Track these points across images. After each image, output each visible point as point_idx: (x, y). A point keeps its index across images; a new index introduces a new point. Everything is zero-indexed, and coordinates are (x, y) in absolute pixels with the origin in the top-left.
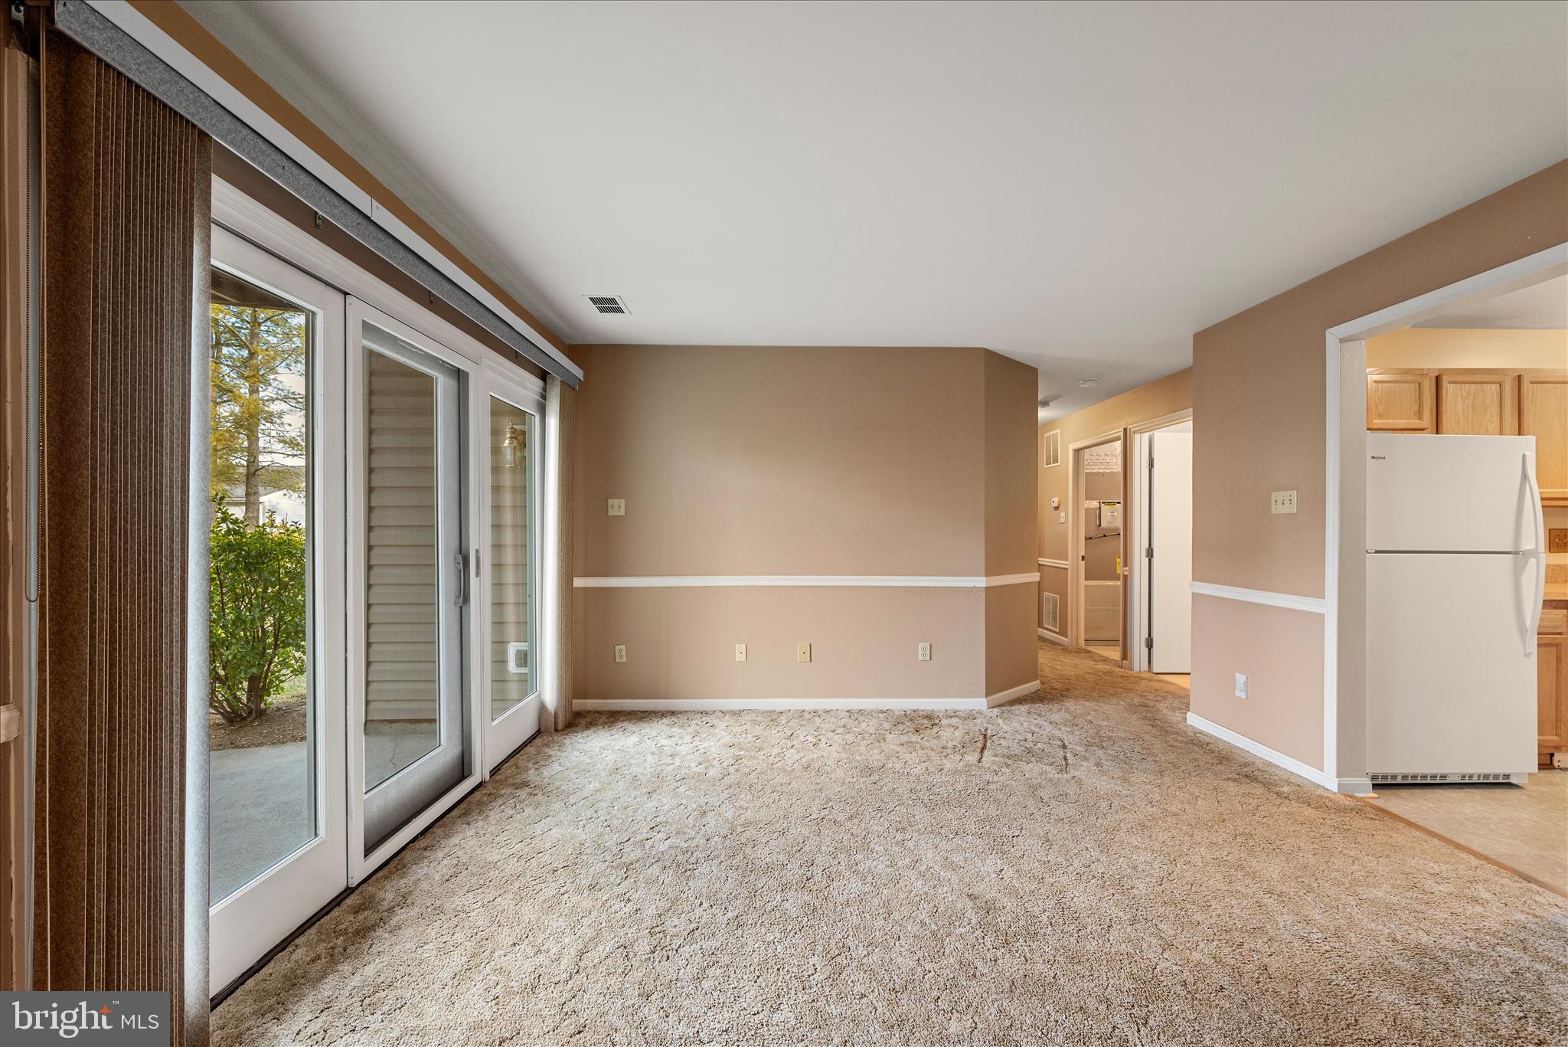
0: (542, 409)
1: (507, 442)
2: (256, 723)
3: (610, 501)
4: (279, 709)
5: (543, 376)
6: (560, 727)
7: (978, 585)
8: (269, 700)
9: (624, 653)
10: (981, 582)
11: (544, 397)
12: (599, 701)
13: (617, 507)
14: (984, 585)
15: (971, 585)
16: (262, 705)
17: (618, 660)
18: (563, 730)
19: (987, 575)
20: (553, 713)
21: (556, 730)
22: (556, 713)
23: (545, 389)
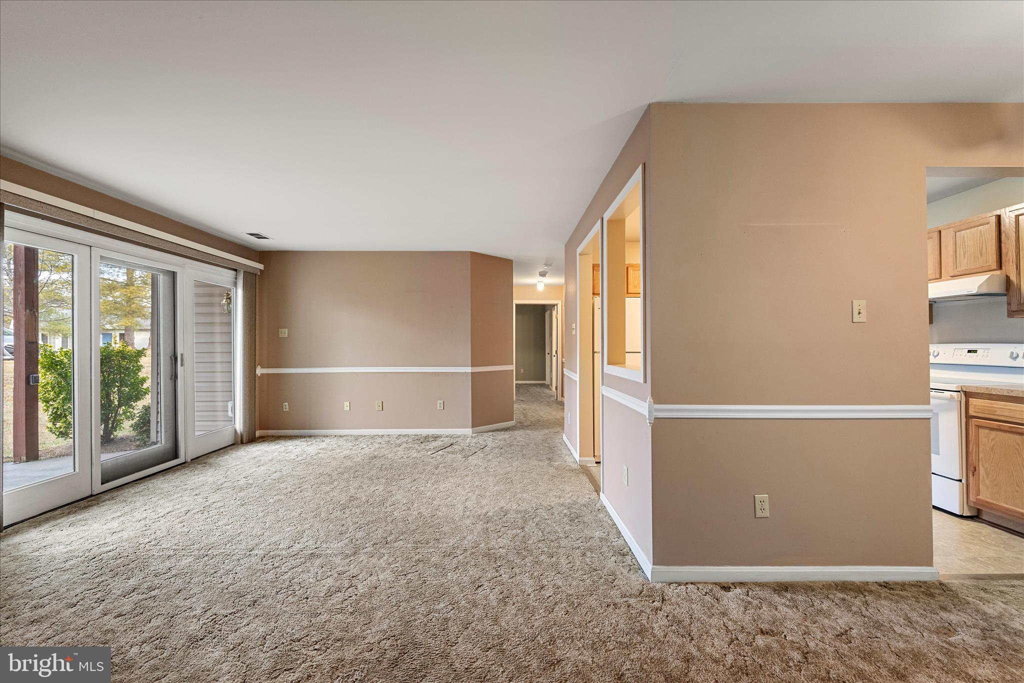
0: (235, 284)
1: (224, 300)
2: (106, 445)
3: (280, 330)
4: (122, 438)
5: (236, 270)
6: (244, 442)
7: (467, 371)
8: (115, 433)
9: (287, 407)
10: (469, 370)
11: (236, 278)
12: (276, 431)
13: (284, 333)
14: (470, 371)
15: (464, 371)
16: (112, 436)
17: (285, 410)
18: (247, 443)
19: (472, 366)
20: (240, 434)
21: (242, 443)
22: (242, 436)
23: (236, 275)
